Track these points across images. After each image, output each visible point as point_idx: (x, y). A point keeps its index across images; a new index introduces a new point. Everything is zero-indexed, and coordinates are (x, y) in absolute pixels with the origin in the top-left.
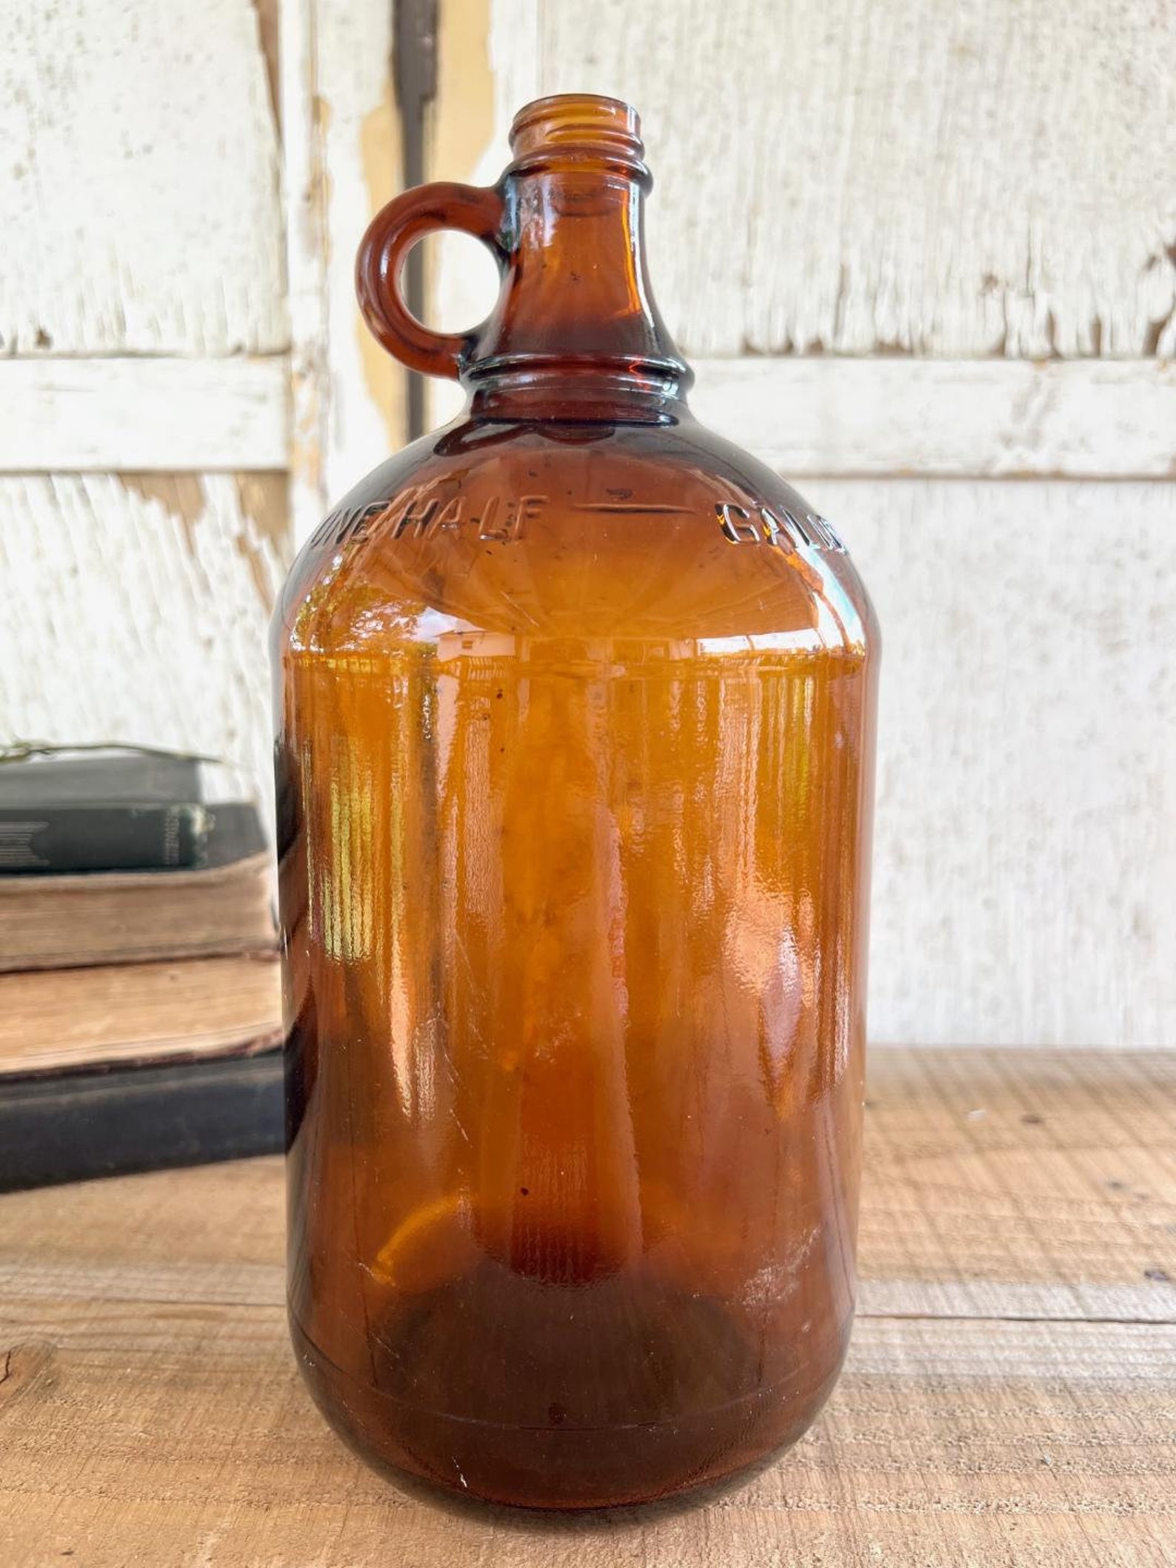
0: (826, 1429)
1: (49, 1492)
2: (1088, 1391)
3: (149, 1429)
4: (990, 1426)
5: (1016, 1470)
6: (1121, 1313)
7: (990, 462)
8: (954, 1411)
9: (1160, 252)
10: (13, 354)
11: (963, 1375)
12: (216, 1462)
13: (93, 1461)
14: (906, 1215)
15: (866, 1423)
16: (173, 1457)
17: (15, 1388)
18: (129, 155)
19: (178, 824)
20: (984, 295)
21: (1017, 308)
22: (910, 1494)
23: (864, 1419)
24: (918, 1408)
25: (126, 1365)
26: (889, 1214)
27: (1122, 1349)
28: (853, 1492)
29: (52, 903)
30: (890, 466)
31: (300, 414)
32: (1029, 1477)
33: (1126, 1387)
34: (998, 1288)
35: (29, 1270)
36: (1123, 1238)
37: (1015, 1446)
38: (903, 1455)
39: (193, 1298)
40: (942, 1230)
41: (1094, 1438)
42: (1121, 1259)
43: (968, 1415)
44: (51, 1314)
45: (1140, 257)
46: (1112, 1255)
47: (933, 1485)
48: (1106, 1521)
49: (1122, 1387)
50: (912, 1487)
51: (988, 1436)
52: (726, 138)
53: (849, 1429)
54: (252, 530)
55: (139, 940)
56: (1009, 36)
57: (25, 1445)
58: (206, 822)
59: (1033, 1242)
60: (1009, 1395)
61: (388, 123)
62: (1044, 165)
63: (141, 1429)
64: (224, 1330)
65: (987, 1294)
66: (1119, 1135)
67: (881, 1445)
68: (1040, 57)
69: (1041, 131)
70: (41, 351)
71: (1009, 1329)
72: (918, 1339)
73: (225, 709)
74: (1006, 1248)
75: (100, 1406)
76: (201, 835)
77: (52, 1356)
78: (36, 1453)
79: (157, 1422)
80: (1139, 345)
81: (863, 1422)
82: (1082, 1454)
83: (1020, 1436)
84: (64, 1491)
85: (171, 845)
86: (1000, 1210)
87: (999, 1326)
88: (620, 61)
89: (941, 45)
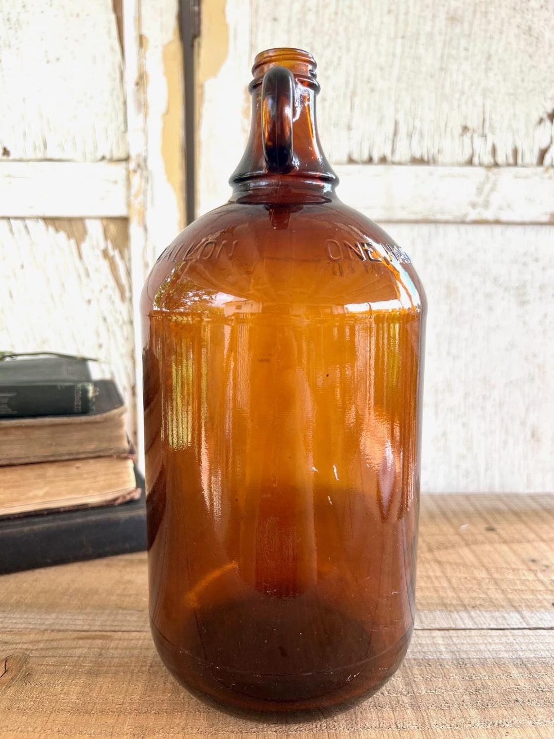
0: (412, 687)
1: (32, 732)
2: (533, 664)
3: (79, 697)
4: (490, 684)
5: (505, 706)
6: (544, 625)
7: (465, 215)
8: (472, 676)
9: (545, 116)
11: (473, 658)
12: (115, 714)
13: (53, 715)
14: (437, 578)
15: (431, 684)
16: (93, 712)
17: (10, 677)
18: (48, 62)
19: (81, 393)
20: (462, 135)
21: (478, 142)
22: (456, 720)
23: (430, 682)
24: (454, 676)
25: (66, 663)
26: (429, 577)
27: (547, 643)
28: (429, 720)
29: (18, 432)
30: (419, 217)
31: (134, 190)
32: (512, 708)
33: (551, 662)
34: (485, 613)
35: (11, 615)
36: (540, 587)
37: (503, 693)
38: (450, 700)
39: (96, 628)
40: (455, 586)
41: (540, 688)
42: (540, 597)
43: (479, 678)
44: (25, 638)
45: (535, 118)
46: (536, 596)
47: (466, 715)
48: (550, 729)
49: (549, 662)
50: (456, 716)
51: (489, 689)
52: (340, 58)
53: (423, 687)
54: (110, 247)
55: (62, 450)
56: (474, 12)
57: (18, 707)
58: (95, 391)
59: (498, 590)
60: (497, 668)
61: (176, 49)
62: (491, 74)
63: (76, 697)
64: (112, 645)
65: (480, 617)
66: (532, 536)
67: (439, 695)
68: (489, 22)
69: (489, 58)
70: (5, 158)
71: (493, 634)
72: (450, 640)
73: (98, 334)
74: (486, 593)
75: (54, 686)
76: (92, 398)
77: (28, 660)
78: (23, 711)
79: (83, 694)
80: (535, 160)
81: (429, 684)
82: (534, 696)
83: (504, 688)
84: (40, 731)
85: (78, 403)
86: (482, 574)
87: (487, 633)
88: (289, 19)
89: (442, 16)
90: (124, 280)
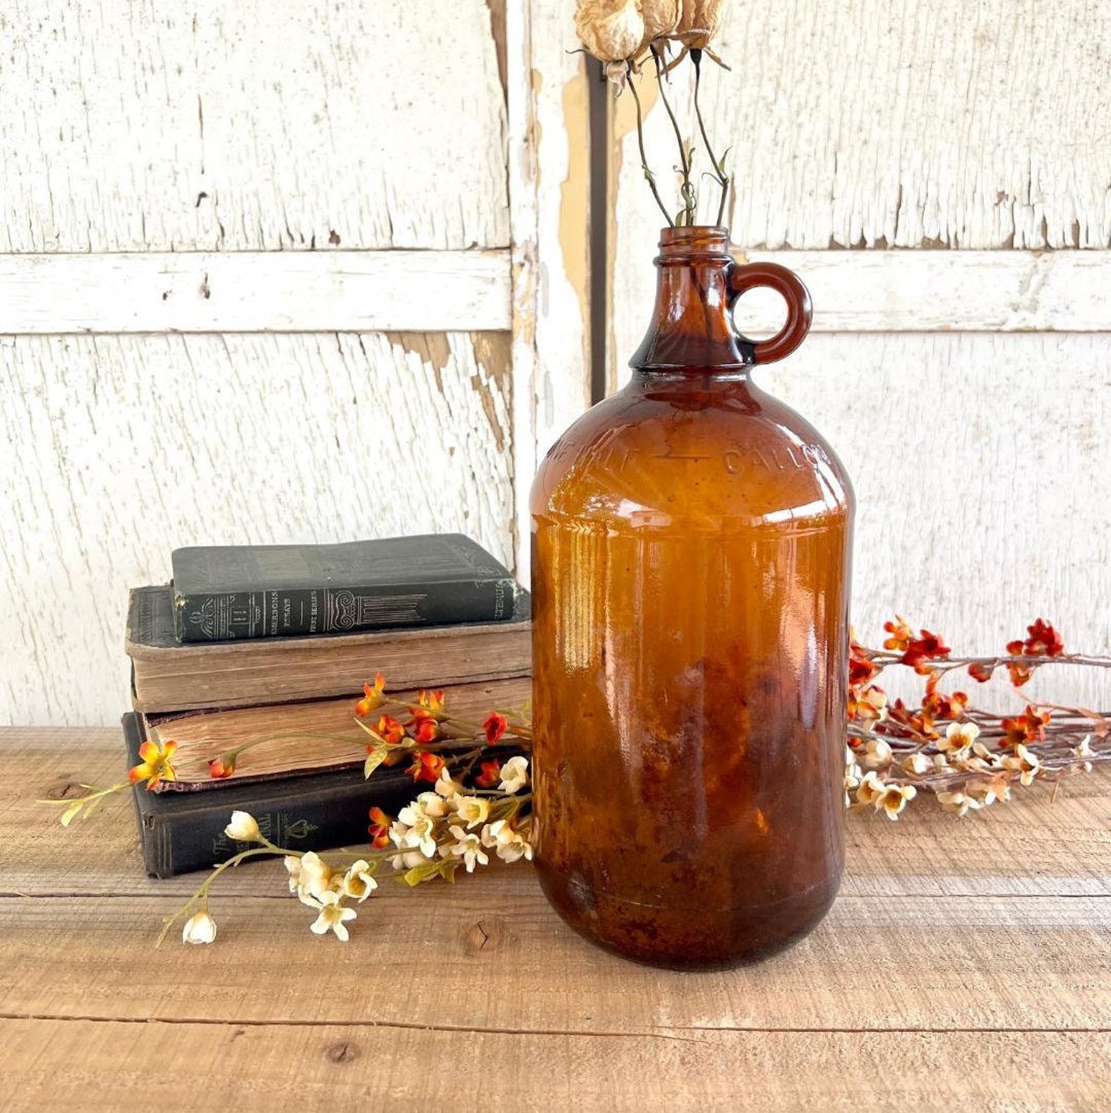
5: (1089, 971)
7: (1003, 322)
8: (1046, 943)
10: (313, 248)
11: (1046, 925)
14: (984, 839)
15: (998, 950)
17: (496, 943)
18: (396, 108)
19: (503, 592)
20: (998, 205)
21: (1022, 215)
22: (1033, 982)
23: (996, 948)
24: (1025, 942)
28: (1002, 982)
30: (934, 324)
31: (519, 294)
34: (1054, 880)
37: (1085, 959)
38: (1024, 964)
43: (1054, 945)
50: (1033, 979)
51: (1068, 954)
52: (818, 98)
53: (989, 952)
54: (482, 373)
56: (1016, 26)
58: (519, 590)
59: (1069, 854)
60: (1075, 934)
61: (581, 88)
62: (1039, 117)
65: (1048, 883)
67: (1009, 960)
68: (1037, 41)
69: (1037, 93)
70: (333, 246)
72: (1014, 907)
73: (464, 500)
74: (1052, 857)
76: (517, 598)
80: (1106, 240)
83: (1087, 955)
85: (499, 608)
86: (1044, 835)
88: (745, 45)
89: (968, 34)
90: (503, 421)
